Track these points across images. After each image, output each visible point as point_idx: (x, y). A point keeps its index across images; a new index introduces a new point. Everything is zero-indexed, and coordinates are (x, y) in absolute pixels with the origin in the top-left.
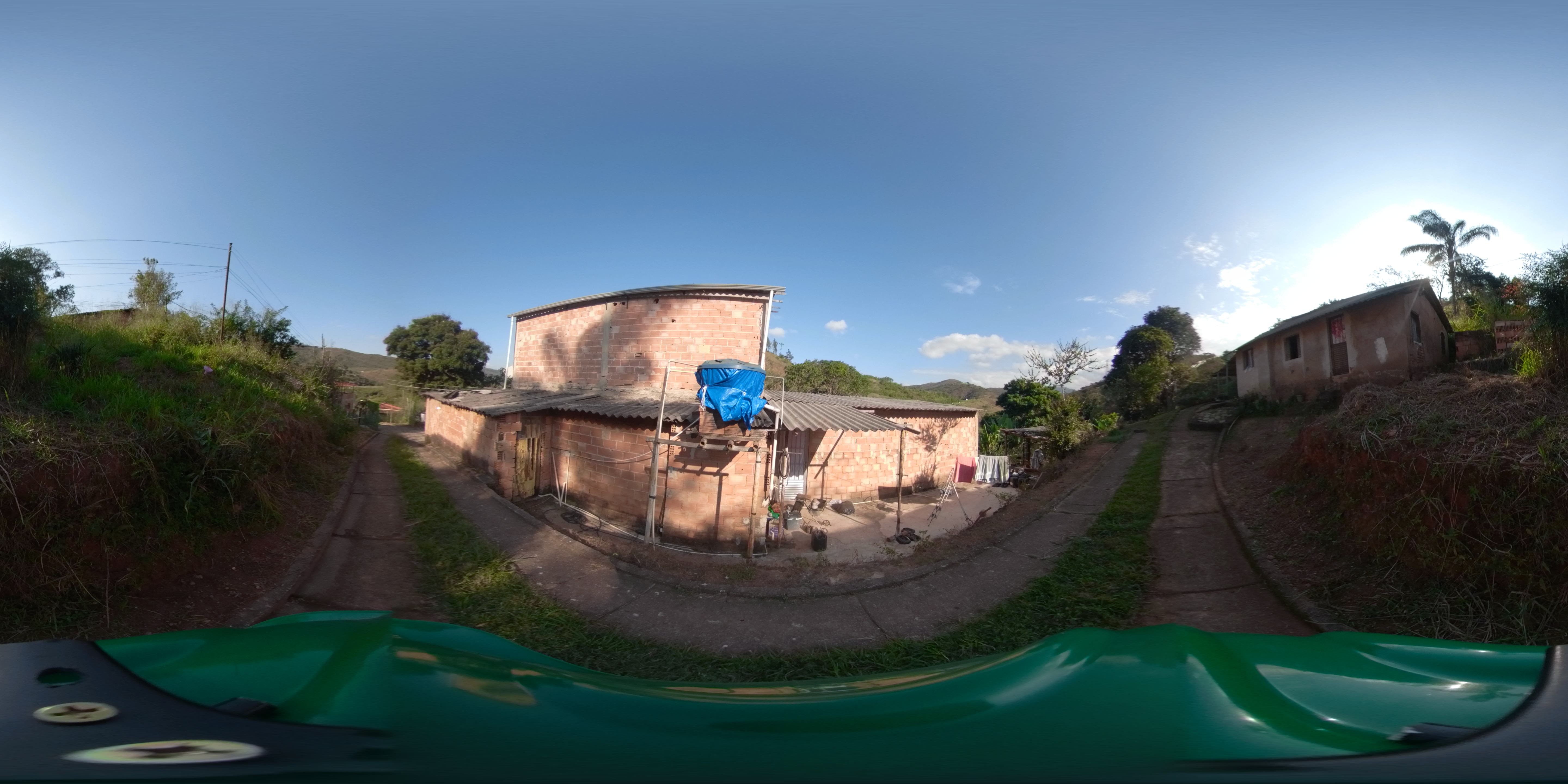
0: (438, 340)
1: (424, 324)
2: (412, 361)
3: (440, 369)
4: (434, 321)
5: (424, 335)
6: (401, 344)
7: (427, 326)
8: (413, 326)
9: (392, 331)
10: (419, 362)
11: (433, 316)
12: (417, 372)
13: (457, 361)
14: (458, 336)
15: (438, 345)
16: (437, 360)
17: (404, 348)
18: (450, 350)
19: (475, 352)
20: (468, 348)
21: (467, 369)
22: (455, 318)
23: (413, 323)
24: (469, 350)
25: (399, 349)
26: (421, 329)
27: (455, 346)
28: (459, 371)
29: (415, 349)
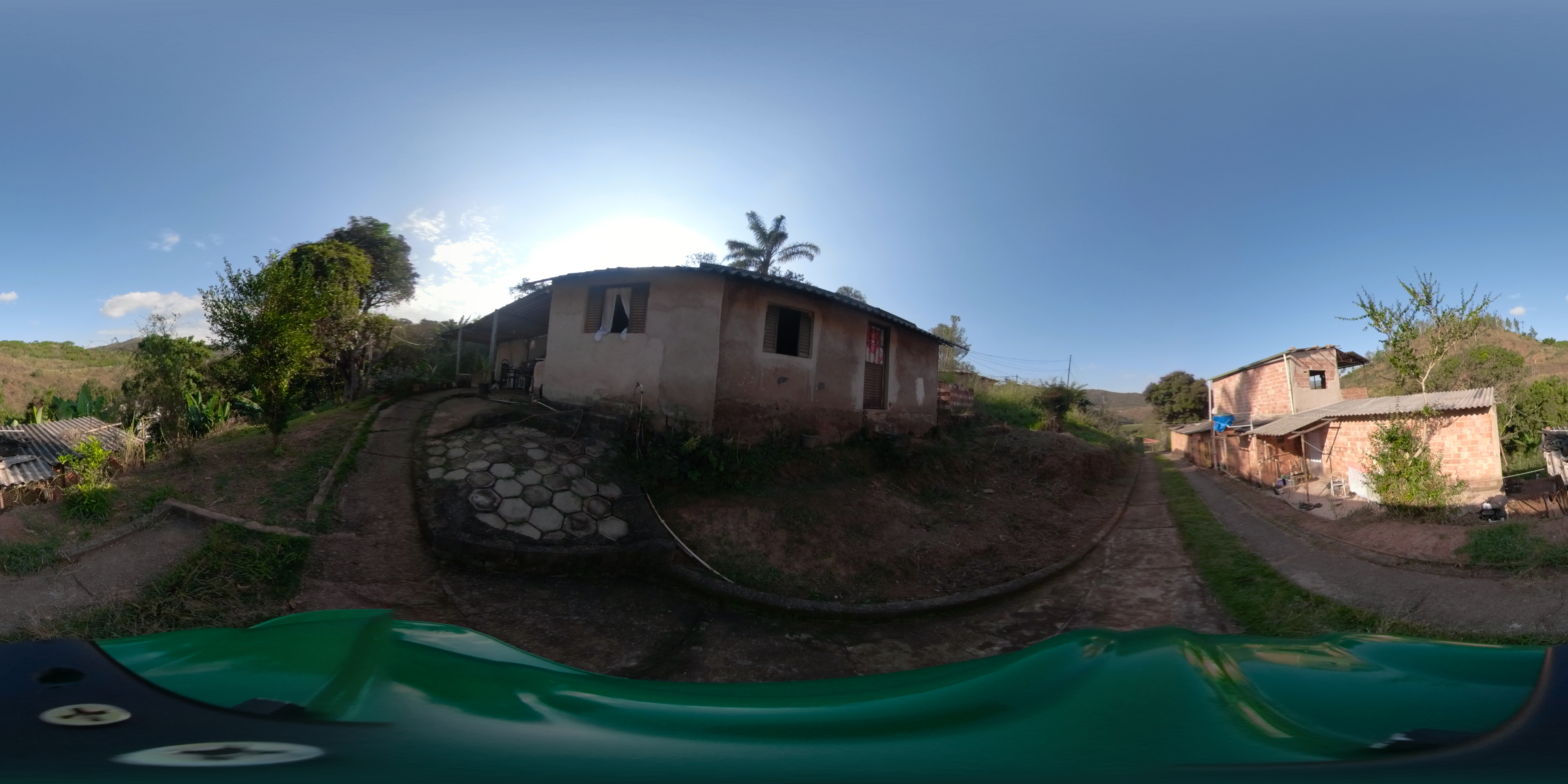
0: (1177, 391)
1: (1168, 380)
2: (1162, 407)
3: (1181, 411)
4: (1174, 377)
5: (1169, 388)
6: (1154, 396)
7: (1170, 382)
8: (1161, 383)
9: (1147, 386)
10: (1167, 407)
11: (1174, 373)
12: (1166, 414)
13: (1192, 404)
14: (1191, 387)
15: (1178, 394)
16: (1178, 405)
17: (1156, 399)
18: (1186, 398)
19: (1203, 396)
20: (1198, 394)
21: (1200, 409)
22: (1189, 371)
23: (1160, 380)
24: (1199, 396)
25: (1153, 400)
26: (1166, 384)
27: (1189, 394)
28: (1192, 411)
29: (1164, 398)
